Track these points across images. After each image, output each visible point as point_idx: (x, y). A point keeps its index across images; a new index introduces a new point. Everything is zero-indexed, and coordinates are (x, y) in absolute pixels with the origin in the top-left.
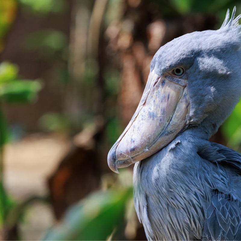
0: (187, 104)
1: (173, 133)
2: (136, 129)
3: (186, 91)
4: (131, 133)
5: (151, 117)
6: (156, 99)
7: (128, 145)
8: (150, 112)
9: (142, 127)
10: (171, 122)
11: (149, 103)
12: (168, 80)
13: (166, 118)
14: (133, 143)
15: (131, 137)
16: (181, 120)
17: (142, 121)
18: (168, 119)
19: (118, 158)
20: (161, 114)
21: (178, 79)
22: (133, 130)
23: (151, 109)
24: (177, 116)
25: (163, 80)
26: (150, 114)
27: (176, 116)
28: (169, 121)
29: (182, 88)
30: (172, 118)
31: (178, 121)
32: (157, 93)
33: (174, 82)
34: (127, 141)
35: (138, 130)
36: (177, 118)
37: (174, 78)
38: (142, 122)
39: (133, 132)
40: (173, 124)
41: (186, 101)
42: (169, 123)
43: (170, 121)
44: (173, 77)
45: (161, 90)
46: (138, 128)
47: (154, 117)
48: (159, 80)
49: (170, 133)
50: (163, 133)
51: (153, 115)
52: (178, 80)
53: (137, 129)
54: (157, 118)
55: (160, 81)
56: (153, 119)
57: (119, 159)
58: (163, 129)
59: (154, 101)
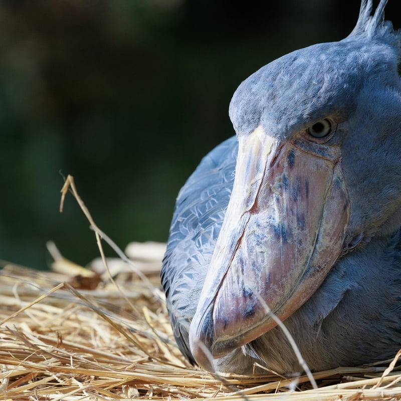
0: (345, 202)
1: (322, 269)
2: (248, 267)
3: (338, 172)
4: (238, 277)
5: (278, 238)
6: (281, 196)
7: (238, 304)
8: (275, 227)
9: (263, 261)
10: (318, 246)
11: (266, 205)
12: (300, 150)
13: (310, 236)
14: (248, 300)
15: (240, 285)
16: (335, 238)
17: (257, 246)
18: (313, 238)
19: (218, 336)
20: (298, 229)
21: (322, 146)
22: (243, 270)
23: (274, 219)
24: (327, 231)
25: (289, 151)
26: (275, 230)
27: (325, 230)
28: (315, 242)
29: (331, 166)
30: (318, 235)
31: (330, 241)
32: (280, 182)
33: (314, 153)
34: (233, 295)
35: (253, 270)
36: (328, 235)
37: (311, 145)
38: (258, 249)
39: (243, 274)
40: (322, 249)
41: (342, 195)
42: (315, 248)
43: (316, 244)
44: (310, 143)
45: (289, 175)
46: (254, 264)
47: (285, 236)
48: (283, 150)
49: (318, 271)
50: (307, 272)
51: (283, 233)
52: (320, 148)
53: (251, 267)
54: (293, 238)
55: (285, 153)
56: (285, 241)
57: (219, 339)
58: (306, 262)
59: (278, 200)
